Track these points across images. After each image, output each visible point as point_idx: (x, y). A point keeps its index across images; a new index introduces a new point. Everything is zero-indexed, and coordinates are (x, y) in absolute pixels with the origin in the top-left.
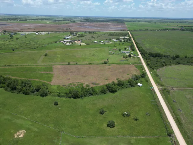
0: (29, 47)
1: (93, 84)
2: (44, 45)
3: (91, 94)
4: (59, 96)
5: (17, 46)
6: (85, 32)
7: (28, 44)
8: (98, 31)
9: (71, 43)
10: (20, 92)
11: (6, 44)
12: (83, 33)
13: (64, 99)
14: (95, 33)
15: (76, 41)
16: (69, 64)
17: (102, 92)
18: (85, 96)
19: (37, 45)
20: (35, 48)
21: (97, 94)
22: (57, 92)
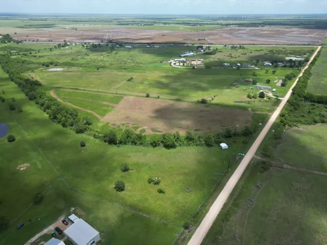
0: (120, 67)
1: (152, 130)
2: (141, 65)
3: (134, 143)
4: (95, 136)
5: (107, 64)
6: (225, 46)
7: (122, 62)
8: (253, 44)
9: (182, 64)
10: (60, 122)
11: (99, 59)
12: (220, 47)
13: (97, 141)
14: (243, 48)
15: (195, 61)
16: (148, 96)
17: (152, 144)
18: (125, 143)
19: (133, 64)
20: (125, 69)
21: (142, 144)
22: (97, 131)
